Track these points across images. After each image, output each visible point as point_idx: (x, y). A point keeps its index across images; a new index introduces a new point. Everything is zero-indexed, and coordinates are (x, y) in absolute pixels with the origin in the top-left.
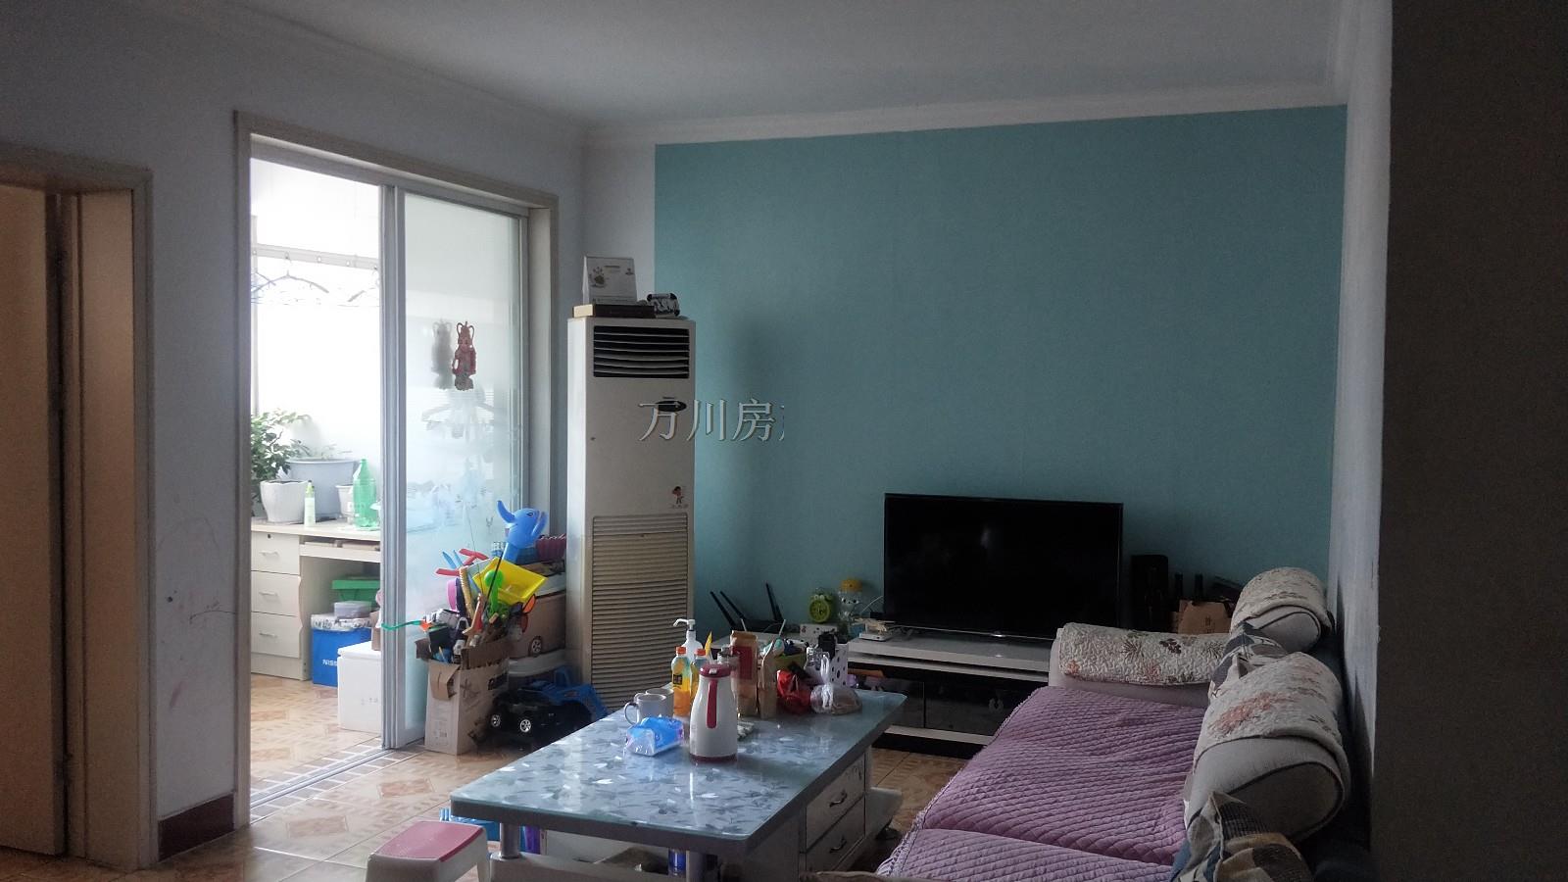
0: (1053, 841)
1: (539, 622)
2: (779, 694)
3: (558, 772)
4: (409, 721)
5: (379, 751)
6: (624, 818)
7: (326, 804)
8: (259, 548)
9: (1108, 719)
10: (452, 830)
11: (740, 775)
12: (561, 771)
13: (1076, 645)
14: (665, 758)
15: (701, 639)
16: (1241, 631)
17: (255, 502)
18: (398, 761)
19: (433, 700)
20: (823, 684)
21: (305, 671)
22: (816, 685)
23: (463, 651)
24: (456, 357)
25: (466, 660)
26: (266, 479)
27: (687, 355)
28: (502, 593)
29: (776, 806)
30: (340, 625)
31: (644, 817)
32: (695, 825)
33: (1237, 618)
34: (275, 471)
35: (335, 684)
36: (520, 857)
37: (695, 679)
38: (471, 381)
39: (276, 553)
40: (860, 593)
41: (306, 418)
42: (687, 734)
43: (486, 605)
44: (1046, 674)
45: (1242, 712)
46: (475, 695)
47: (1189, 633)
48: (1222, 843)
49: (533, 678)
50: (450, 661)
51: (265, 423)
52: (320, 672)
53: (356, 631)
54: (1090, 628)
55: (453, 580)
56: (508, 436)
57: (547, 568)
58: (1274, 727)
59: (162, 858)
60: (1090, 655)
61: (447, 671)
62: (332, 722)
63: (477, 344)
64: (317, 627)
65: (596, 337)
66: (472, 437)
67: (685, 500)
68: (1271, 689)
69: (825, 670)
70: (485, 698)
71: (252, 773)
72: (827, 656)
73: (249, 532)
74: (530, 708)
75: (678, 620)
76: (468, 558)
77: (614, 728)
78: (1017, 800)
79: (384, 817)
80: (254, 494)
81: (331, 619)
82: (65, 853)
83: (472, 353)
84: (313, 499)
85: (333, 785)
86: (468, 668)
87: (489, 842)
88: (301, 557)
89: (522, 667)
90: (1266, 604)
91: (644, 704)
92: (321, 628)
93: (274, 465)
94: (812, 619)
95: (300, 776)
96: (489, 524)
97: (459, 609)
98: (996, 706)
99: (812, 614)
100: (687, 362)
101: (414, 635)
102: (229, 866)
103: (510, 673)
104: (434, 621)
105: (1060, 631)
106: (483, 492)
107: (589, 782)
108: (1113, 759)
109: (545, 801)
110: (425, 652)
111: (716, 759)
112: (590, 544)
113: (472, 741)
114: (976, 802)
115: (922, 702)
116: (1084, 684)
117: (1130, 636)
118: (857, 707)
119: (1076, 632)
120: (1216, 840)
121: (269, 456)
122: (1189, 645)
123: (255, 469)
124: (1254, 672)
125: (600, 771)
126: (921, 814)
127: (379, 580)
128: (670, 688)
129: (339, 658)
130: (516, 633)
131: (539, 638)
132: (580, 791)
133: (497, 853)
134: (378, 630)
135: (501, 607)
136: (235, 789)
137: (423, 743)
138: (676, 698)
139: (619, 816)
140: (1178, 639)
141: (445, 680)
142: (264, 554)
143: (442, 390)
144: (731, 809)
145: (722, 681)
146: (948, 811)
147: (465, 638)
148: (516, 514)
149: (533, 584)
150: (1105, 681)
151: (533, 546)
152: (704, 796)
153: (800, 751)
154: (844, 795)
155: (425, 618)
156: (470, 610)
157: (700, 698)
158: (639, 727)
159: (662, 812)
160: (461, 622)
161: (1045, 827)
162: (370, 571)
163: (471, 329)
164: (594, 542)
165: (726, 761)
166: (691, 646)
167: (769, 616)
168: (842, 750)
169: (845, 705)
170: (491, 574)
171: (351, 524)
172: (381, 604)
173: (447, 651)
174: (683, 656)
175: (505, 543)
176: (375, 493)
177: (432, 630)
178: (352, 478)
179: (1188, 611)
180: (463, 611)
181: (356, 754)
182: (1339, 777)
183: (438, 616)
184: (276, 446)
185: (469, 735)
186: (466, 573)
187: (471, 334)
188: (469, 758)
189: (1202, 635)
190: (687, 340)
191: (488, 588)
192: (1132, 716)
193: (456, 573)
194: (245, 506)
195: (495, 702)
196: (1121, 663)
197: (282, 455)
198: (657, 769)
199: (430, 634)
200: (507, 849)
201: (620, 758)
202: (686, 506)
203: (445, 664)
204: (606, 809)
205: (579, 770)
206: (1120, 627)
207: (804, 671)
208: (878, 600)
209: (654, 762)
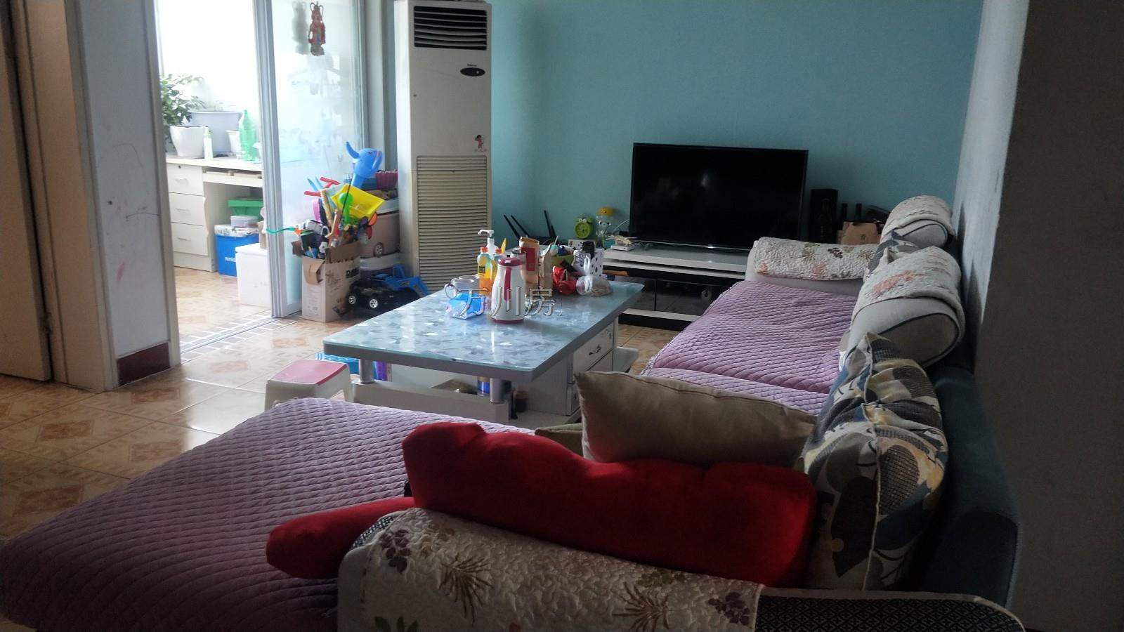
0: (745, 377)
1: (380, 231)
2: (554, 282)
3: (399, 328)
4: (290, 299)
5: (269, 319)
6: (448, 356)
7: (234, 352)
8: (173, 176)
9: (787, 302)
10: (324, 366)
11: (528, 332)
12: (401, 327)
13: (767, 252)
14: (474, 321)
15: (498, 244)
16: (889, 237)
17: (167, 143)
18: (283, 325)
19: (307, 284)
20: (585, 275)
21: (213, 265)
22: (580, 276)
23: (327, 250)
24: (311, 30)
25: (328, 256)
26: (174, 124)
27: (484, 31)
28: (353, 210)
29: (552, 351)
30: (236, 232)
31: (461, 356)
32: (496, 360)
33: (887, 229)
34: (181, 119)
35: (235, 275)
36: (374, 382)
37: (495, 269)
38: (322, 49)
39: (186, 179)
40: (612, 218)
41: (200, 79)
42: (490, 306)
43: (341, 217)
44: (744, 273)
45: (890, 283)
46: (336, 281)
47: (849, 244)
48: (871, 365)
49: (379, 272)
50: (317, 257)
51: (170, 83)
52: (223, 265)
53: (247, 237)
54: (777, 240)
55: (316, 199)
56: (352, 94)
57: (384, 194)
58: (915, 290)
59: (121, 384)
60: (777, 259)
61: (316, 264)
62: (235, 299)
63: (326, 20)
64: (219, 234)
65: (416, 15)
66: (325, 94)
67: (485, 146)
68: (912, 268)
69: (587, 266)
70: (344, 284)
71: (180, 332)
72: (588, 256)
73: (164, 164)
74: (377, 291)
75: (482, 230)
76: (326, 184)
77: (438, 301)
78: (720, 351)
79: (276, 361)
80: (166, 136)
81: (229, 228)
82: (51, 379)
83: (323, 27)
84: (210, 140)
85: (239, 340)
86: (331, 263)
87: (351, 375)
88: (204, 182)
89: (370, 264)
90: (909, 219)
91: (458, 284)
92: (223, 235)
93: (179, 114)
94: (578, 236)
95: (214, 334)
96: (340, 160)
97: (322, 220)
98: (706, 295)
99: (577, 232)
100: (485, 37)
101: (291, 238)
102: (169, 390)
103: (362, 267)
104: (304, 228)
105: (756, 243)
106: (335, 136)
107: (422, 334)
108: (790, 327)
109: (390, 345)
110: (299, 250)
111: (510, 322)
112: (415, 178)
113: (335, 313)
114: (692, 352)
115: (654, 296)
116: (771, 280)
117: (806, 246)
118: (609, 292)
119: (767, 243)
120: (867, 363)
121: (175, 107)
122: (849, 252)
123: (165, 117)
124: (899, 259)
125: (429, 328)
126: (653, 359)
127: (262, 201)
128: (477, 276)
129: (236, 254)
130: (364, 239)
131: (381, 244)
132: (414, 339)
133: (356, 380)
134: (264, 235)
135: (352, 220)
136: (169, 340)
137: (301, 314)
138: (481, 282)
139: (444, 355)
140: (841, 248)
141: (315, 270)
142: (177, 180)
143: (301, 55)
144: (521, 352)
145: (514, 269)
146: (671, 357)
147: (327, 240)
148: (361, 152)
149: (374, 204)
150: (786, 277)
151: (374, 177)
152: (502, 344)
153: (569, 318)
154: (599, 348)
155: (297, 226)
156: (329, 221)
157: (499, 281)
158: (455, 299)
159: (472, 353)
160: (324, 229)
161: (738, 368)
162: (255, 193)
163: (321, 8)
164: (418, 175)
165: (517, 323)
166: (491, 248)
167: (546, 233)
168: (599, 318)
169: (601, 291)
170: (343, 196)
171: (239, 158)
172: (265, 217)
173: (315, 249)
174: (485, 253)
175: (352, 174)
176: (256, 137)
177: (303, 235)
178: (238, 125)
179: (849, 229)
180: (325, 221)
181: (253, 321)
182: (957, 323)
183: (306, 226)
184: (180, 100)
185: (333, 309)
186: (326, 194)
187: (321, 12)
188: (335, 325)
189: (858, 246)
190: (485, 19)
191: (343, 206)
192: (804, 300)
193: (318, 195)
194: (160, 145)
195: (352, 287)
196: (798, 265)
197: (185, 107)
198: (469, 327)
199: (302, 237)
200: (364, 378)
201: (443, 320)
202: (485, 150)
203: (314, 259)
204: (433, 351)
205: (414, 326)
206: (799, 240)
207: (571, 266)
208: (625, 223)
209: (466, 323)
